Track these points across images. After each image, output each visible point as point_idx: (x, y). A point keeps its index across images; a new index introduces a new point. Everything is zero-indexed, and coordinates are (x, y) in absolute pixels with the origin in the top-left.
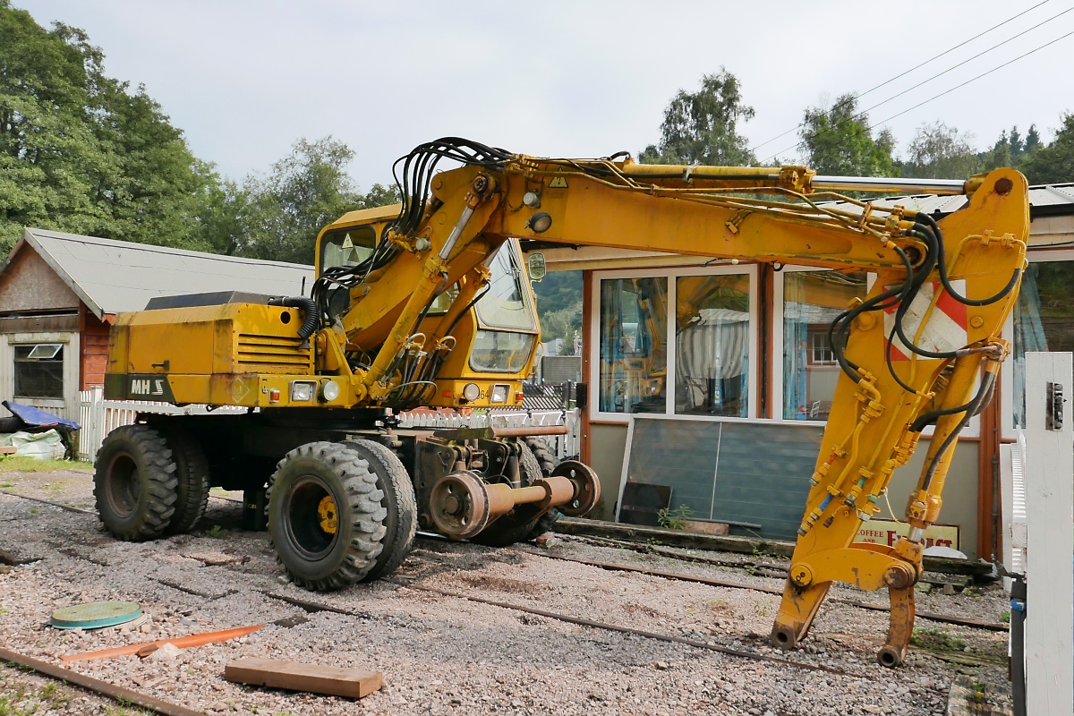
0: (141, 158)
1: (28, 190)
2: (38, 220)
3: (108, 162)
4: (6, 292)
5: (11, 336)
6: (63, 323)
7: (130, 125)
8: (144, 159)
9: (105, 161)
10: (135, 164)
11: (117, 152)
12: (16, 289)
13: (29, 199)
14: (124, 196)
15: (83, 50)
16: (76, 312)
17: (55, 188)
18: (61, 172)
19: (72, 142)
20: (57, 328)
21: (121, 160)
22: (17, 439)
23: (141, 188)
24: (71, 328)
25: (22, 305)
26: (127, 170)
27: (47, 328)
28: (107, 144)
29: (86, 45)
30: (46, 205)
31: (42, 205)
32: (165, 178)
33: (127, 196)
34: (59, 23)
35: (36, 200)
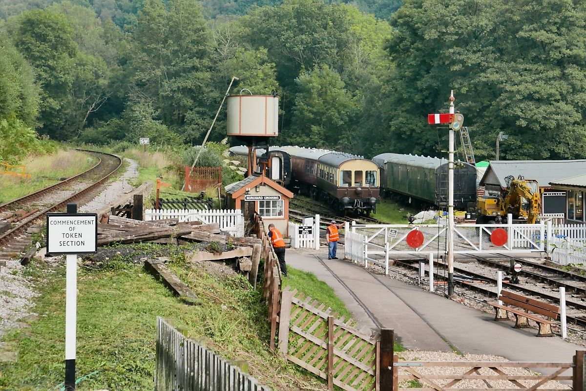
4: (488, 178)
5: (489, 191)
6: (498, 189)
25: (491, 182)
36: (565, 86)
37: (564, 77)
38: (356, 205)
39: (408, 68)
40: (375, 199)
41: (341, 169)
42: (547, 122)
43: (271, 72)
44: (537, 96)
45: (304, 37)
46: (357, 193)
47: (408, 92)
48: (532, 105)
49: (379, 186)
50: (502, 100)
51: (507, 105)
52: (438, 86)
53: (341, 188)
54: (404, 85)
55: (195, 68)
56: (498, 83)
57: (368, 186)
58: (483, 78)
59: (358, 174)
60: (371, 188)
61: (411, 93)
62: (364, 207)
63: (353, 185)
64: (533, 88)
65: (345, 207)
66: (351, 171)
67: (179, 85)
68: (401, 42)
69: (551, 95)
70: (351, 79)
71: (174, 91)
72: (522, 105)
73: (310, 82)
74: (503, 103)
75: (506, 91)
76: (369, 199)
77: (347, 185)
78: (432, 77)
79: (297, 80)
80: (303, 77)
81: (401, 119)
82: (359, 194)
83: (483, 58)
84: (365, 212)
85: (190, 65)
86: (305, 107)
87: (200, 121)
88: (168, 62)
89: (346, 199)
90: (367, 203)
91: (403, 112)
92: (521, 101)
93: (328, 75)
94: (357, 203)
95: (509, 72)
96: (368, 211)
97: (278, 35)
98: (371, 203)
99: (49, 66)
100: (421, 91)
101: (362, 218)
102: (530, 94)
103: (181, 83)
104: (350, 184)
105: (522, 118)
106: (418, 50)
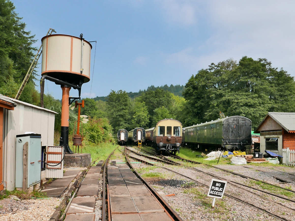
0: (282, 87)
1: (254, 100)
2: (257, 107)
3: (274, 89)
4: (263, 126)
5: (265, 136)
6: (278, 133)
7: (279, 79)
8: (283, 87)
9: (273, 89)
10: (281, 89)
11: (275, 86)
12: (266, 126)
13: (255, 102)
14: (278, 97)
15: (266, 63)
16: (281, 130)
17: (261, 98)
18: (262, 94)
19: (265, 86)
20: (276, 134)
21: (276, 88)
22: (269, 159)
23: (282, 95)
24: (280, 134)
25: (267, 129)
26: (279, 90)
27: (274, 134)
28: (273, 85)
29: (266, 62)
30: (259, 103)
31: (258, 103)
32: (289, 91)
33: (279, 97)
34: (260, 59)
35: (257, 102)
36: (261, 101)
37: (260, 97)
38: (168, 148)
39: (192, 100)
40: (179, 144)
41: (158, 125)
42: (254, 114)
43: (146, 109)
44: (249, 104)
45: (157, 99)
46: (168, 140)
47: (192, 109)
48: (247, 108)
49: (182, 136)
50: (233, 106)
51: (236, 108)
52: (204, 105)
53: (158, 137)
54: (190, 106)
55: (123, 109)
56: (231, 100)
57: (175, 136)
58: (224, 99)
59: (169, 128)
60: (177, 137)
61: (193, 109)
62: (172, 149)
63: (166, 135)
64: (247, 101)
65: (161, 149)
66: (164, 127)
67: (118, 114)
68: (189, 91)
69: (255, 104)
70: (171, 111)
71: (117, 116)
72: (243, 108)
73: (158, 111)
74: (234, 107)
75: (235, 102)
76: (175, 144)
77: (162, 135)
78: (201, 102)
79: (154, 111)
80: (156, 110)
81: (189, 118)
82: (169, 141)
83: (223, 91)
84: (173, 153)
85: (121, 108)
86: (156, 119)
87: (125, 125)
88: (116, 107)
89: (161, 144)
90: (175, 147)
91: (190, 116)
92: (242, 106)
93: (164, 109)
94: (168, 146)
95: (236, 95)
96: (175, 151)
97: (149, 98)
98: (177, 146)
99: (89, 112)
100: (197, 108)
101: (171, 156)
102: (246, 103)
103: (119, 113)
104: (164, 135)
105: (243, 113)
106: (196, 93)
